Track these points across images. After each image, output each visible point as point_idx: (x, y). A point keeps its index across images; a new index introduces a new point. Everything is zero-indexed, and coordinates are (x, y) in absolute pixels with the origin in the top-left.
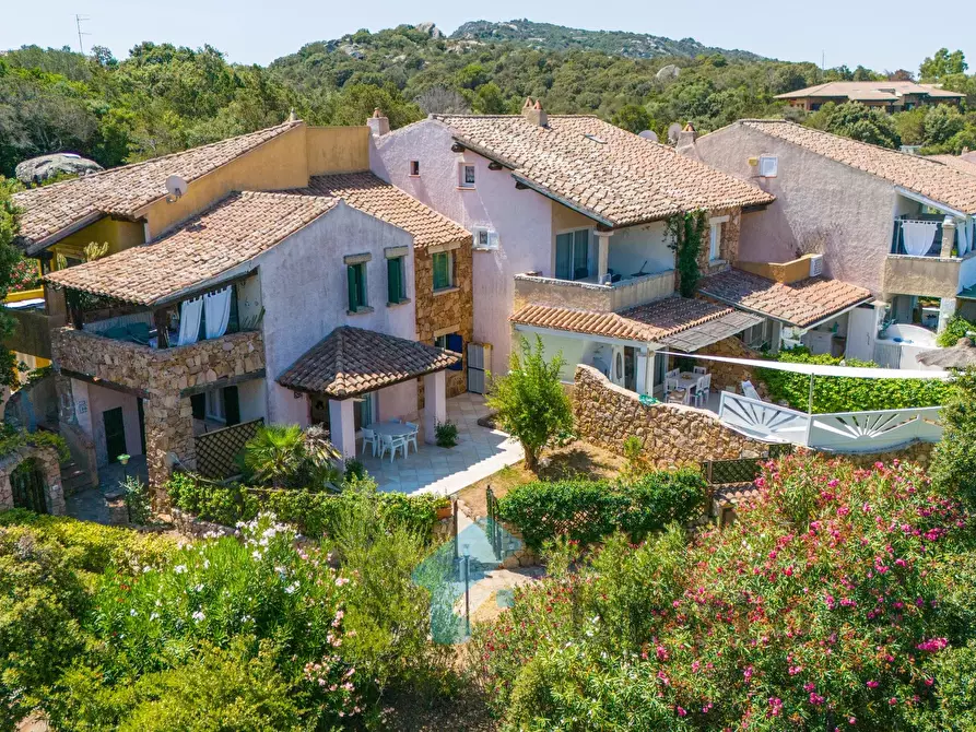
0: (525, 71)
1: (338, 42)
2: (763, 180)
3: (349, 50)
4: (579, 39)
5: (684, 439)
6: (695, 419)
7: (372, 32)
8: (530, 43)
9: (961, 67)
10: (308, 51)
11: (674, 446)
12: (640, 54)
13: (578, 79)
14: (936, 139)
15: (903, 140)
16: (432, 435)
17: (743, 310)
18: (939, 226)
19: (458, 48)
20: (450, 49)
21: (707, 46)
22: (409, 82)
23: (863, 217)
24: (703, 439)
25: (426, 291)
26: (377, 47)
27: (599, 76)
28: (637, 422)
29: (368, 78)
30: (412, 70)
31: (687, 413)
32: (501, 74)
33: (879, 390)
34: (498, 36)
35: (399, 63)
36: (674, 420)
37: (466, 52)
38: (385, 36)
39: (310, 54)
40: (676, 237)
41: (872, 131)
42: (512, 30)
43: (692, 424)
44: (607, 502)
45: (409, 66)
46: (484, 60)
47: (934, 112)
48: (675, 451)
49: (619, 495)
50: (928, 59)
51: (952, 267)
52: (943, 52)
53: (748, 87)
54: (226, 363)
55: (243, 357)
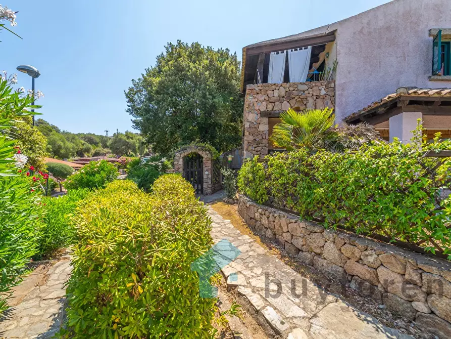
54: (300, 99)
55: (315, 98)
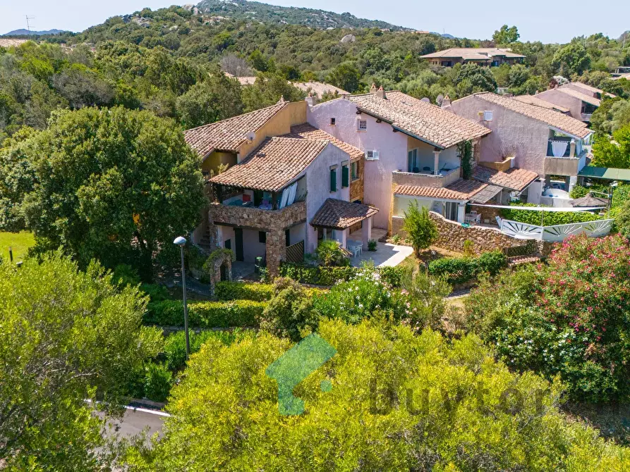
0: (258, 37)
1: (130, 16)
2: (486, 123)
3: (139, 22)
4: (278, 12)
5: (484, 241)
6: (490, 232)
7: (153, 10)
8: (248, 14)
9: (516, 36)
10: (111, 22)
11: (479, 245)
12: (318, 23)
13: (293, 43)
14: (516, 84)
15: (498, 84)
16: (367, 247)
17: (493, 184)
18: (569, 143)
19: (211, 21)
20: (206, 22)
21: (359, 18)
22: (182, 43)
23: (534, 140)
24: (494, 240)
26: (157, 20)
27: (305, 41)
28: (461, 235)
29: (155, 40)
30: (183, 35)
31: (486, 230)
32: (242, 39)
33: (557, 217)
34: (225, 10)
35: (174, 31)
36: (479, 233)
37: (217, 24)
38: (162, 12)
39: (113, 25)
40: (461, 152)
41: (483, 80)
42: (235, 6)
43: (488, 234)
44: (469, 266)
45: (181, 33)
46: (230, 29)
47: (515, 68)
48: (480, 247)
49: (474, 263)
50: (496, 32)
51: (574, 162)
52: (505, 27)
53: (402, 50)
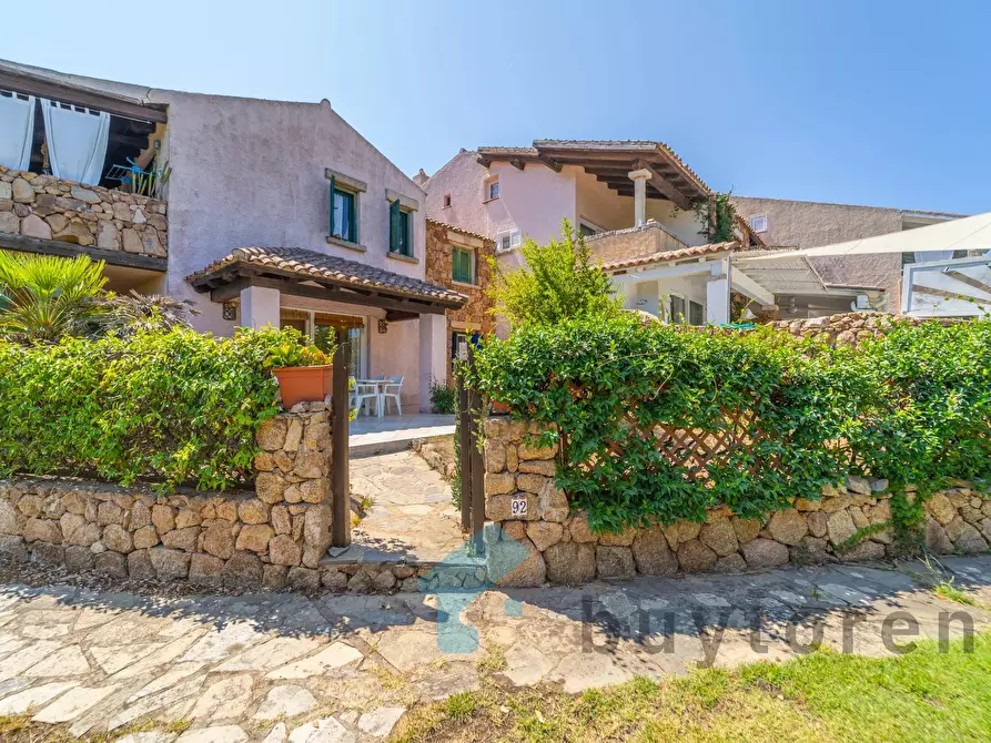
16: (427, 398)
25: (444, 275)
40: (707, 223)
43: (839, 337)
54: (78, 220)
55: (120, 226)
